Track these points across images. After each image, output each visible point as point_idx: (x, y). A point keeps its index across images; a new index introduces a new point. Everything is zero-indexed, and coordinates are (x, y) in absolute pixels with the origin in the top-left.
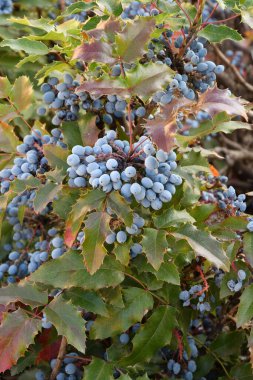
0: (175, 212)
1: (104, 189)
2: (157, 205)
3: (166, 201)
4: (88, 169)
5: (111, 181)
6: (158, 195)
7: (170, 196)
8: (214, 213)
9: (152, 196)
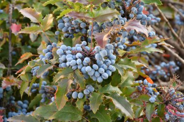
0: (111, 86)
1: (73, 68)
2: (100, 80)
3: (105, 78)
4: (66, 57)
5: (77, 64)
6: (101, 75)
7: (107, 76)
8: (135, 92)
9: (97, 74)
